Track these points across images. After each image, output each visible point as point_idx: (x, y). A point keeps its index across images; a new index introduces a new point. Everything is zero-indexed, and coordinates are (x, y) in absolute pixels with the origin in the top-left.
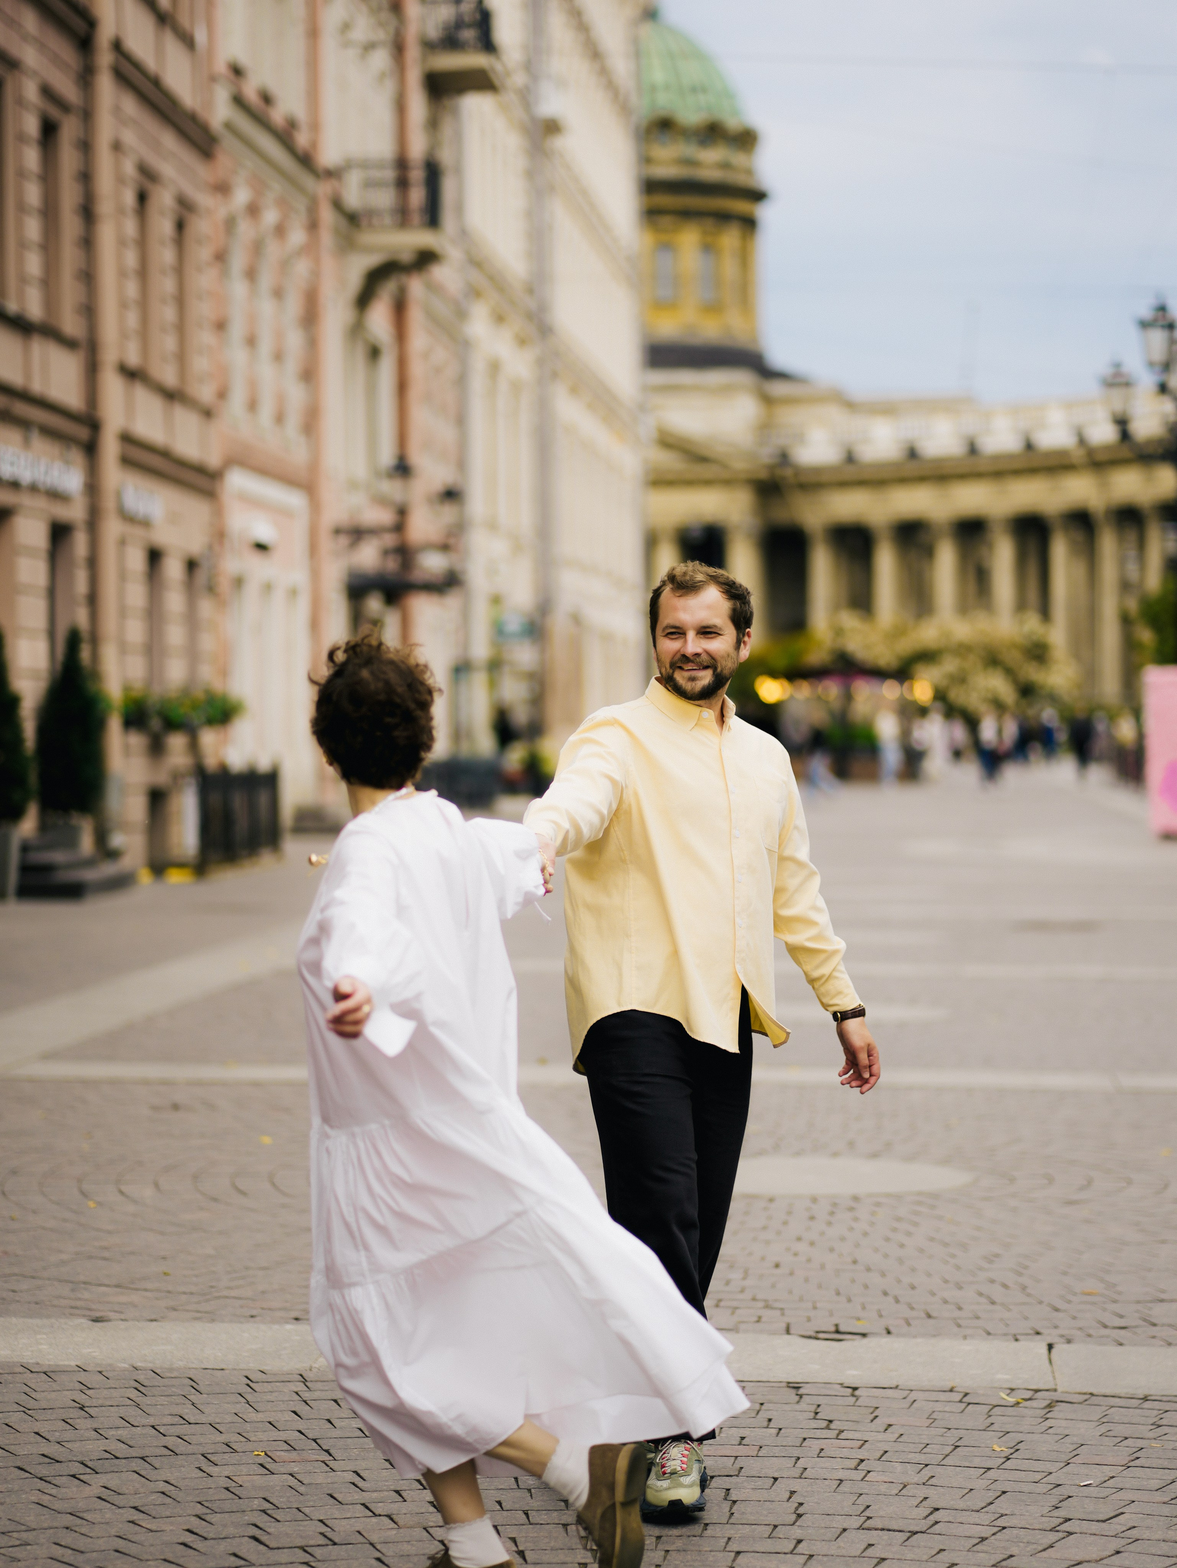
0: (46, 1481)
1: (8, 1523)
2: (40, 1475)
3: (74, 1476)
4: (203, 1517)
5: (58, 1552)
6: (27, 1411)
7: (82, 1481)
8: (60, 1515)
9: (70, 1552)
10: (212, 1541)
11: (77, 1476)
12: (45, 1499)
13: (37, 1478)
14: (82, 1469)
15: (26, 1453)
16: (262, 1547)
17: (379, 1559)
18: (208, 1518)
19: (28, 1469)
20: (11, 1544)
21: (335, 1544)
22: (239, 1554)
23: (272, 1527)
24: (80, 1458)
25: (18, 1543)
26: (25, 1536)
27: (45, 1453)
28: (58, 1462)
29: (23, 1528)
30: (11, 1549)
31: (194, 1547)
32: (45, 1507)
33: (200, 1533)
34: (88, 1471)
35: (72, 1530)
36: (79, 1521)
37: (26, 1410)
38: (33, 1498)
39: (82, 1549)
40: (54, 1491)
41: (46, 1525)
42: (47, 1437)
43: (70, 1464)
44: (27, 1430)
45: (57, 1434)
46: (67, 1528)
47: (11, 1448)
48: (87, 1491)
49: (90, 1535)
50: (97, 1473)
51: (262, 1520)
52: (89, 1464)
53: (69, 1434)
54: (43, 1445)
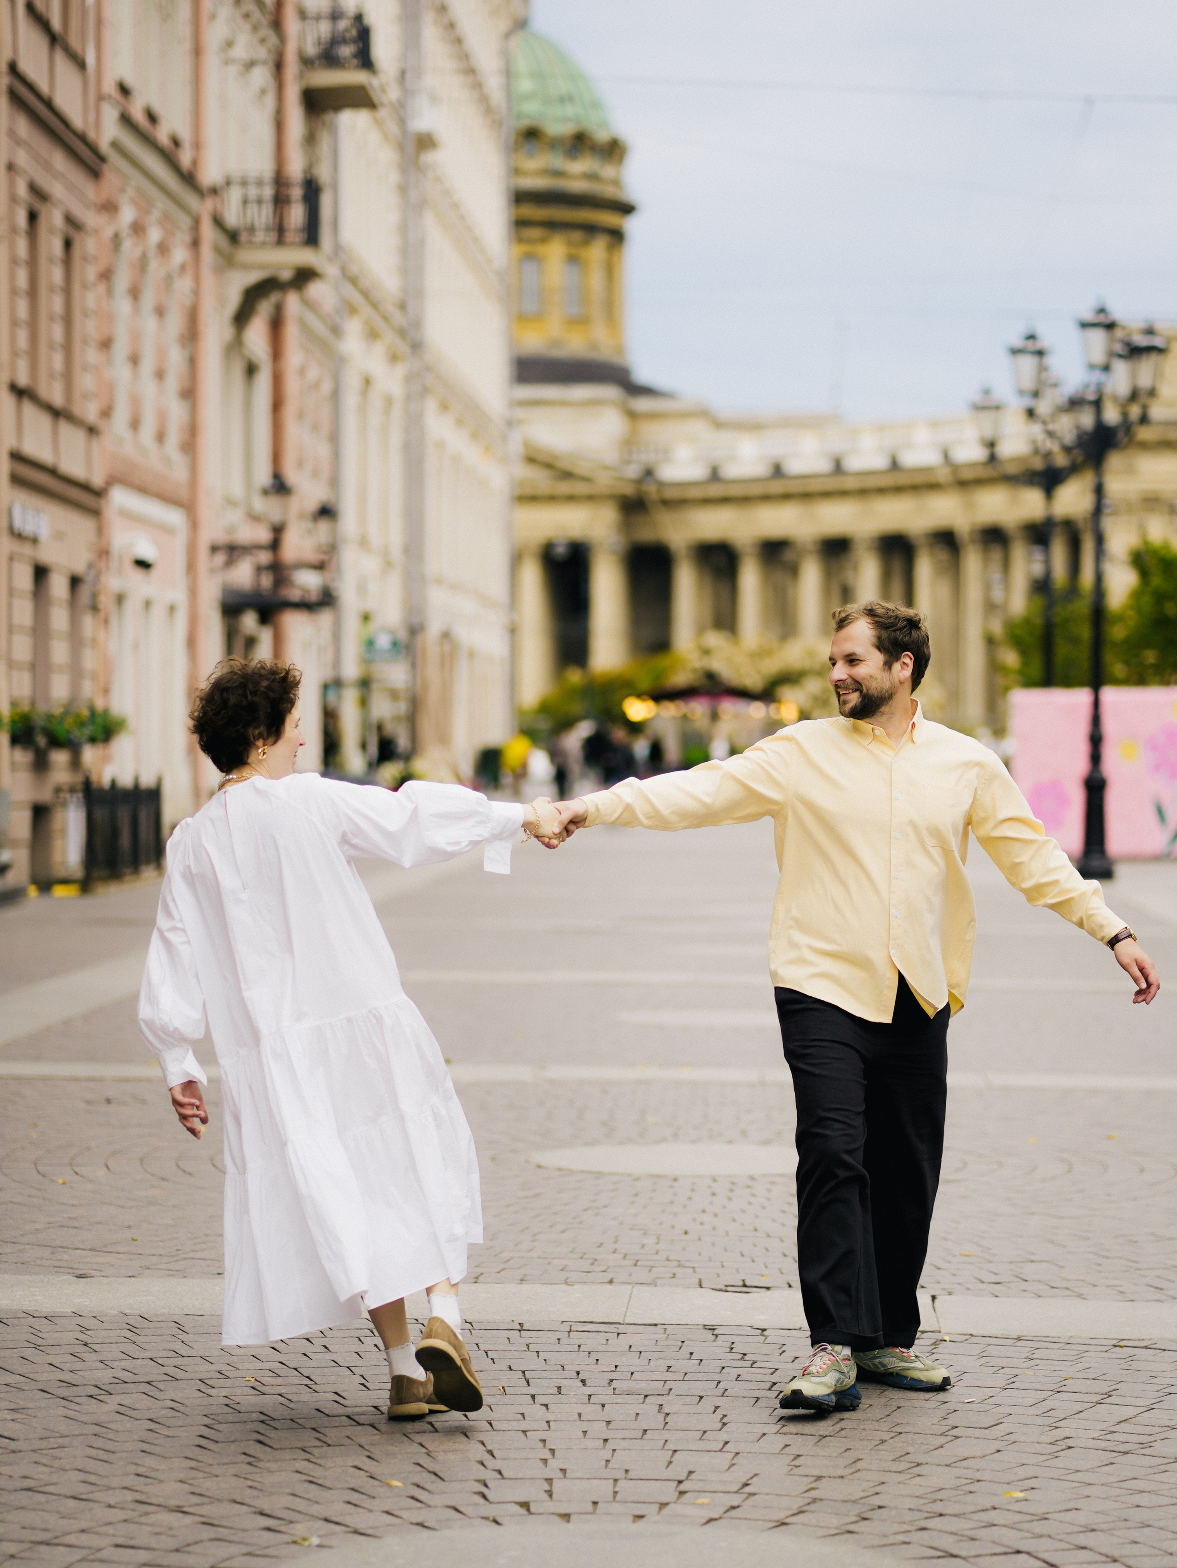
0: (67, 1400)
1: (44, 1431)
2: (62, 1396)
3: (91, 1396)
4: (211, 1426)
5: (93, 1452)
6: (38, 1347)
7: (99, 1400)
8: (86, 1426)
9: (102, 1452)
10: (223, 1444)
11: (94, 1396)
12: (71, 1414)
13: (60, 1398)
14: (98, 1391)
15: (44, 1379)
16: (266, 1448)
17: (369, 1457)
18: (215, 1427)
19: (49, 1391)
20: (50, 1446)
21: (329, 1445)
22: (248, 1452)
23: (273, 1434)
24: (93, 1383)
25: (56, 1446)
26: (61, 1441)
27: (62, 1379)
28: (75, 1385)
29: (58, 1435)
30: (51, 1451)
31: (208, 1448)
32: (72, 1419)
33: (212, 1438)
34: (103, 1392)
35: (100, 1436)
36: (105, 1430)
37: (36, 1347)
38: (60, 1413)
39: (113, 1450)
40: (77, 1407)
41: (76, 1433)
42: (60, 1367)
43: (86, 1387)
44: (41, 1362)
45: (69, 1365)
46: (95, 1435)
47: (31, 1376)
48: (105, 1408)
49: (118, 1440)
50: (111, 1394)
51: (261, 1428)
52: (103, 1387)
53: (78, 1365)
54: (57, 1373)
